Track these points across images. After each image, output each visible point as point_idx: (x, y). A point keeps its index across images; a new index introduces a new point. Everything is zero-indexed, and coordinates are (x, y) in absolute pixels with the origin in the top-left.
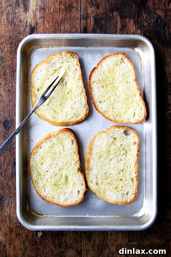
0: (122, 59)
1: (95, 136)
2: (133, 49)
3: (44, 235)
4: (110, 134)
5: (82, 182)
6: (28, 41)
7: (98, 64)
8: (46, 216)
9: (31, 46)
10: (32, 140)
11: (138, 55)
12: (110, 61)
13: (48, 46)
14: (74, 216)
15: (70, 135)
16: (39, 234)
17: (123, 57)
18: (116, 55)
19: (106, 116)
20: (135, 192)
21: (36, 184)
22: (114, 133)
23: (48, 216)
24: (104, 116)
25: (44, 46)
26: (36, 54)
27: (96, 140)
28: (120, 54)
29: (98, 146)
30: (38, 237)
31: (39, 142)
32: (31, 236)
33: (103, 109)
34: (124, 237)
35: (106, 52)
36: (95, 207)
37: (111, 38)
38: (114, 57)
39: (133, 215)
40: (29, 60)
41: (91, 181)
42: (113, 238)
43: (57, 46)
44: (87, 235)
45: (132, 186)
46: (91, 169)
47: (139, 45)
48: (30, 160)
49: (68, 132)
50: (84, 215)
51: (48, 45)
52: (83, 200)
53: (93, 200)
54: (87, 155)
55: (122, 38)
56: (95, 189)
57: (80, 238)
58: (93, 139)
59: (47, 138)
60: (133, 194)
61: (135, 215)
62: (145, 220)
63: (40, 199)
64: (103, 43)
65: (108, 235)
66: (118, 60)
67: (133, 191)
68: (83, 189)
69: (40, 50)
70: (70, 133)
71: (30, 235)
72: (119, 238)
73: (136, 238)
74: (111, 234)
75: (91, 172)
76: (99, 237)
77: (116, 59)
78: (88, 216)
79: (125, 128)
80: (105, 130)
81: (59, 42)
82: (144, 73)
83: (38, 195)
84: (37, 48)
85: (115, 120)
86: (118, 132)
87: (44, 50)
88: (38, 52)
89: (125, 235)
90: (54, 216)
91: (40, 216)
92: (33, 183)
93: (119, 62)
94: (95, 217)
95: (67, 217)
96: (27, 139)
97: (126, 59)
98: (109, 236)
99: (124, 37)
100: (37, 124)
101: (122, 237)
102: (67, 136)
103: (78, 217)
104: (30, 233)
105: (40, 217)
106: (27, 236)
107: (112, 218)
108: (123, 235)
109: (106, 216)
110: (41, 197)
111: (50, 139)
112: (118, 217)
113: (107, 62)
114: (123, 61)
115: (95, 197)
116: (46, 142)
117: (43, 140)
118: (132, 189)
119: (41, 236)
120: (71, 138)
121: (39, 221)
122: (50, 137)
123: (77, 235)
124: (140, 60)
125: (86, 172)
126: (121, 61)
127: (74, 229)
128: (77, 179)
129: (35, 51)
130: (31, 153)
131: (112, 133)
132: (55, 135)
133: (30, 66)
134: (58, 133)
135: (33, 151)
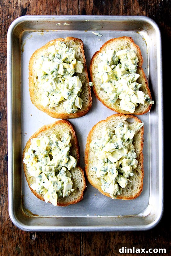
0: (128, 43)
1: (95, 126)
2: (137, 32)
3: (39, 238)
4: (111, 123)
5: (82, 178)
6: (19, 23)
7: (101, 48)
8: (41, 216)
9: (23, 30)
10: (26, 133)
11: (143, 39)
12: (114, 45)
13: (42, 30)
14: (73, 217)
15: (67, 127)
16: (33, 236)
17: (129, 41)
18: (122, 39)
19: (107, 105)
20: (140, 185)
21: (31, 181)
22: (116, 122)
23: (43, 217)
24: (105, 105)
25: (38, 29)
26: (29, 39)
27: (96, 130)
28: (126, 38)
29: (98, 136)
30: (33, 240)
31: (33, 135)
32: (25, 239)
33: (105, 97)
34: (128, 240)
35: (107, 36)
36: (96, 206)
37: (112, 20)
38: (119, 41)
39: (138, 215)
40: (21, 45)
41: (91, 176)
42: (116, 240)
43: (52, 30)
44: (87, 237)
45: (136, 179)
46: (91, 161)
47: (144, 28)
48: (23, 154)
49: (65, 123)
50: (84, 216)
51: (42, 28)
52: (82, 198)
53: (94, 199)
54: (86, 147)
55: (125, 20)
56: (96, 184)
57: (79, 241)
58: (93, 129)
59: (42, 130)
60: (138, 188)
61: (141, 215)
62: (151, 219)
63: (34, 198)
64: (103, 26)
65: (110, 237)
66: (123, 44)
67: (139, 185)
68: (83, 186)
69: (34, 34)
70: (68, 125)
71: (23, 237)
72: (122, 240)
73: (141, 240)
74: (114, 237)
75: (91, 165)
76: (100, 239)
77: (121, 43)
78: (88, 216)
79: (127, 116)
80: (105, 119)
81: (54, 26)
82: (149, 58)
83: (32, 193)
84: (29, 32)
85: (116, 109)
86: (119, 120)
87: (38, 34)
88: (31, 36)
89: (129, 237)
90: (50, 217)
91: (34, 216)
92: (27, 179)
93: (125, 47)
94: (96, 218)
95: (65, 218)
96: (20, 132)
97: (132, 44)
98: (112, 238)
99: (126, 19)
100: (31, 115)
101: (127, 240)
102: (64, 128)
103: (77, 218)
104: (23, 235)
105: (34, 218)
106: (20, 239)
107: (115, 218)
108: (127, 237)
109: (109, 216)
110: (36, 195)
111: (46, 131)
112: (122, 217)
113: (111, 47)
114: (129, 46)
115: (96, 195)
116: (42, 135)
117: (38, 132)
118: (137, 182)
119: (36, 239)
120: (69, 130)
121: (33, 221)
122: (46, 129)
123: (75, 238)
124: (145, 45)
125: (86, 166)
126: (127, 46)
127: (73, 230)
128: (76, 175)
129: (28, 35)
130: (25, 147)
131: (113, 122)
132: (51, 126)
133: (23, 52)
134: (54, 125)
135: (26, 145)
